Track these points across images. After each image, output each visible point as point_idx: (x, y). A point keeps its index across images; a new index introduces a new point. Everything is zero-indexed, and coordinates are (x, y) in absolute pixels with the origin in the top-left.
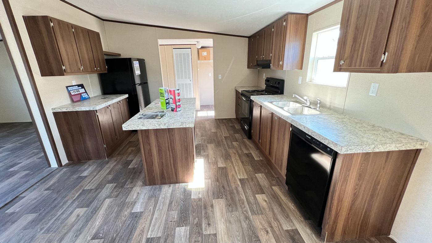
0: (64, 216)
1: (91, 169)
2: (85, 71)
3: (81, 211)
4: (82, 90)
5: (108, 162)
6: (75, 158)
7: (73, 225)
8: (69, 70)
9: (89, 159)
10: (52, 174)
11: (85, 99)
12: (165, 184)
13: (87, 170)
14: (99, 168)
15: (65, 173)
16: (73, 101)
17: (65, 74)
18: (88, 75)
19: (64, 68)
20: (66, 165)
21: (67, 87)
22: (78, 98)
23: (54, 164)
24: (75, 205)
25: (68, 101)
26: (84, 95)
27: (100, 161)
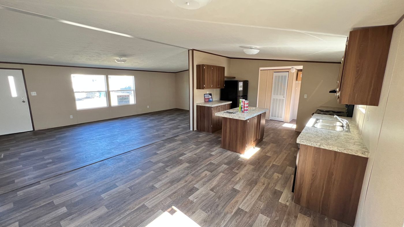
0: (189, 146)
1: (203, 135)
2: (213, 88)
3: (194, 146)
4: (210, 97)
5: (211, 134)
6: (199, 129)
7: (190, 149)
8: (206, 87)
9: (204, 131)
10: (190, 132)
11: (211, 101)
12: (230, 150)
13: (202, 135)
14: (206, 136)
15: (194, 133)
16: (205, 102)
17: (204, 88)
18: (215, 89)
19: (204, 86)
20: (195, 131)
21: (204, 94)
22: (207, 100)
23: (191, 129)
24: (193, 144)
25: (203, 101)
26: (211, 99)
27: (208, 133)
